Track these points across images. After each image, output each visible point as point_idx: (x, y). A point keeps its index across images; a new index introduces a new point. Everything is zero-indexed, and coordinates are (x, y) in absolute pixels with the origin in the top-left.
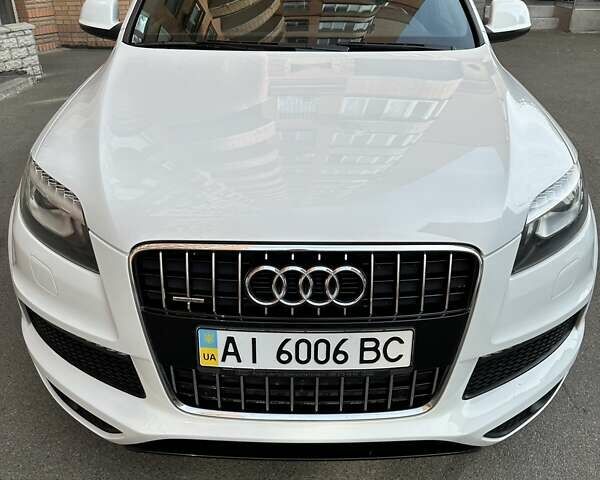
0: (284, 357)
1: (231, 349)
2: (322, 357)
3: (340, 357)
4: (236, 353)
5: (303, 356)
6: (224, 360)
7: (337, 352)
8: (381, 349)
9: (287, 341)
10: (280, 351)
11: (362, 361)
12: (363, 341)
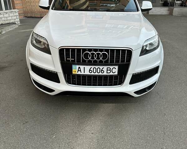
0: (91, 72)
1: (79, 70)
2: (99, 72)
3: (103, 72)
4: (80, 71)
5: (95, 72)
6: (78, 72)
7: (102, 70)
8: (111, 70)
9: (91, 68)
10: (90, 70)
11: (107, 73)
12: (107, 68)
